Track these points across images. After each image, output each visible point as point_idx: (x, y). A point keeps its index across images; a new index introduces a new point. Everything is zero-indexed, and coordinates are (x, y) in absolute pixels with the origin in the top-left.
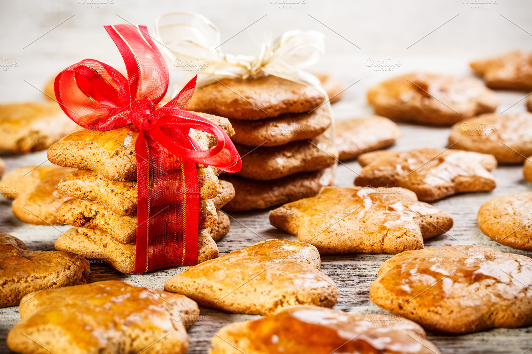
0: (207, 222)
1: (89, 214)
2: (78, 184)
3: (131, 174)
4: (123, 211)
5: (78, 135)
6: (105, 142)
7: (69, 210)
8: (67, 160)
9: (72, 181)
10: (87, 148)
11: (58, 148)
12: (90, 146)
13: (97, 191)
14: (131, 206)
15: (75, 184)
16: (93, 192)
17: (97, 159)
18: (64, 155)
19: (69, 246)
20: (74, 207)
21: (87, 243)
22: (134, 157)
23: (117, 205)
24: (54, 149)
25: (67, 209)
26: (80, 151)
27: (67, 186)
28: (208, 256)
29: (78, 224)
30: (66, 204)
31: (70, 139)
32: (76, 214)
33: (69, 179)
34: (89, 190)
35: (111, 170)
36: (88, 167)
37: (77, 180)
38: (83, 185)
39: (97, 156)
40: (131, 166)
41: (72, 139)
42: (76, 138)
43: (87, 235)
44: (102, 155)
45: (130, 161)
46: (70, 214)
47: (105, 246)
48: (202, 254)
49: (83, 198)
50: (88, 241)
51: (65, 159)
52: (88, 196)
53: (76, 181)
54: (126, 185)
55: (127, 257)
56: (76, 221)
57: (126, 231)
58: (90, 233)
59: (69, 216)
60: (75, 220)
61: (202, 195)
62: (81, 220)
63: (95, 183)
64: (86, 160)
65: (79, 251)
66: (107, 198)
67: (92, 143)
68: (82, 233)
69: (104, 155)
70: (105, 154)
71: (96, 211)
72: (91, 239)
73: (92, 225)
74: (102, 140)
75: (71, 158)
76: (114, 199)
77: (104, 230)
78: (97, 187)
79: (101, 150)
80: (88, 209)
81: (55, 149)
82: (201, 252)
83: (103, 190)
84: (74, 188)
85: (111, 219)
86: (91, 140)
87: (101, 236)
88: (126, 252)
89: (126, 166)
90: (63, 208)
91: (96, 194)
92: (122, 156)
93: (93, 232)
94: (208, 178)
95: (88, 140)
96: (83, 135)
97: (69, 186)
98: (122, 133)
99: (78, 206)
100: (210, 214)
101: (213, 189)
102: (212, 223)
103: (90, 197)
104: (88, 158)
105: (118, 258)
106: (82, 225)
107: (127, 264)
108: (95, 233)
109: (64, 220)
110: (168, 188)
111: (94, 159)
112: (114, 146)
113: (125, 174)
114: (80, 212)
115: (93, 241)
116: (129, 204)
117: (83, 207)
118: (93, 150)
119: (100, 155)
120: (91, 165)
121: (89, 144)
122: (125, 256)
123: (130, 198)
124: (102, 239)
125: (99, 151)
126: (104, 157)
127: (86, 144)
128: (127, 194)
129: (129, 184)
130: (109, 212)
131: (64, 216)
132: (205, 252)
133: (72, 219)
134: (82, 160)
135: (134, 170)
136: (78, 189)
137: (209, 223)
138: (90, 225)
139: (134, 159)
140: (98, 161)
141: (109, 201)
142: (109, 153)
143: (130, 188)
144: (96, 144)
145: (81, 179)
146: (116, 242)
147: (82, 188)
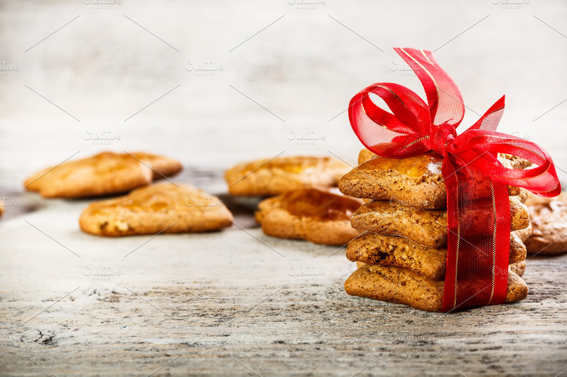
0: (517, 255)
1: (385, 249)
2: (375, 216)
3: (440, 202)
4: (433, 242)
5: (373, 163)
6: (407, 169)
7: (362, 246)
8: (364, 190)
9: (368, 214)
10: (386, 176)
11: (352, 178)
12: (389, 174)
13: (398, 223)
14: (441, 235)
15: (372, 216)
16: (393, 224)
17: (399, 186)
18: (360, 185)
19: (362, 286)
20: (368, 242)
21: (384, 282)
22: (442, 183)
23: (426, 236)
24: (347, 179)
25: (360, 245)
26: (378, 180)
27: (362, 218)
28: (517, 293)
29: (372, 262)
30: (358, 240)
31: (364, 168)
32: (371, 250)
33: (364, 211)
34: (387, 222)
35: (419, 197)
36: (388, 197)
37: (374, 212)
38: (382, 217)
39: (399, 184)
40: (441, 192)
41: (367, 168)
42: (371, 166)
43: (380, 273)
44: (406, 183)
45: (440, 187)
46: (364, 250)
47: (403, 284)
48: (512, 291)
49: (381, 231)
50: (383, 279)
51: (361, 189)
52: (386, 229)
53: (372, 213)
54: (433, 215)
55: (434, 294)
56: (370, 258)
57: (436, 264)
58: (384, 271)
59: (363, 252)
60: (370, 256)
61: (514, 225)
62: (376, 257)
63: (395, 214)
64: (386, 188)
65: (374, 291)
66: (411, 229)
67: (391, 171)
68: (375, 272)
69: (409, 182)
70: (410, 180)
71: (395, 245)
72: (386, 277)
73: (388, 262)
74: (402, 167)
75: (368, 188)
76: (421, 229)
77: (404, 265)
78: (397, 219)
79: (404, 177)
80: (384, 244)
81: (349, 179)
82: (510, 288)
83: (405, 221)
84: (370, 221)
85: (415, 253)
86: (389, 167)
87: (398, 274)
88: (433, 288)
89: (436, 192)
90: (355, 245)
91: (396, 226)
92: (429, 182)
93: (388, 270)
94: (520, 207)
95: (386, 168)
96: (378, 163)
97: (364, 219)
98: (423, 159)
99: (372, 241)
100: (519, 247)
101: (525, 218)
102: (523, 257)
103: (388, 230)
104: (388, 187)
105: (423, 295)
106: (377, 262)
107: (434, 301)
108: (390, 271)
109: (357, 257)
110: (476, 218)
111: (395, 188)
112: (419, 172)
113: (435, 201)
114: (376, 247)
115: (390, 279)
116: (440, 234)
117: (379, 242)
118: (394, 178)
119: (404, 182)
120: (391, 194)
121: (388, 172)
122: (432, 292)
123: (440, 227)
124: (399, 277)
125: (401, 178)
126: (409, 184)
127: (385, 172)
128: (436, 223)
129: (436, 213)
130: (410, 246)
131: (357, 252)
132: (514, 289)
133: (366, 255)
134: (381, 189)
135: (444, 197)
136: (376, 221)
137: (519, 256)
138: (386, 262)
139: (443, 185)
140: (400, 188)
141: (415, 231)
142: (414, 179)
143: (438, 217)
144: (396, 171)
145: (378, 211)
146: (417, 279)
147: (379, 220)
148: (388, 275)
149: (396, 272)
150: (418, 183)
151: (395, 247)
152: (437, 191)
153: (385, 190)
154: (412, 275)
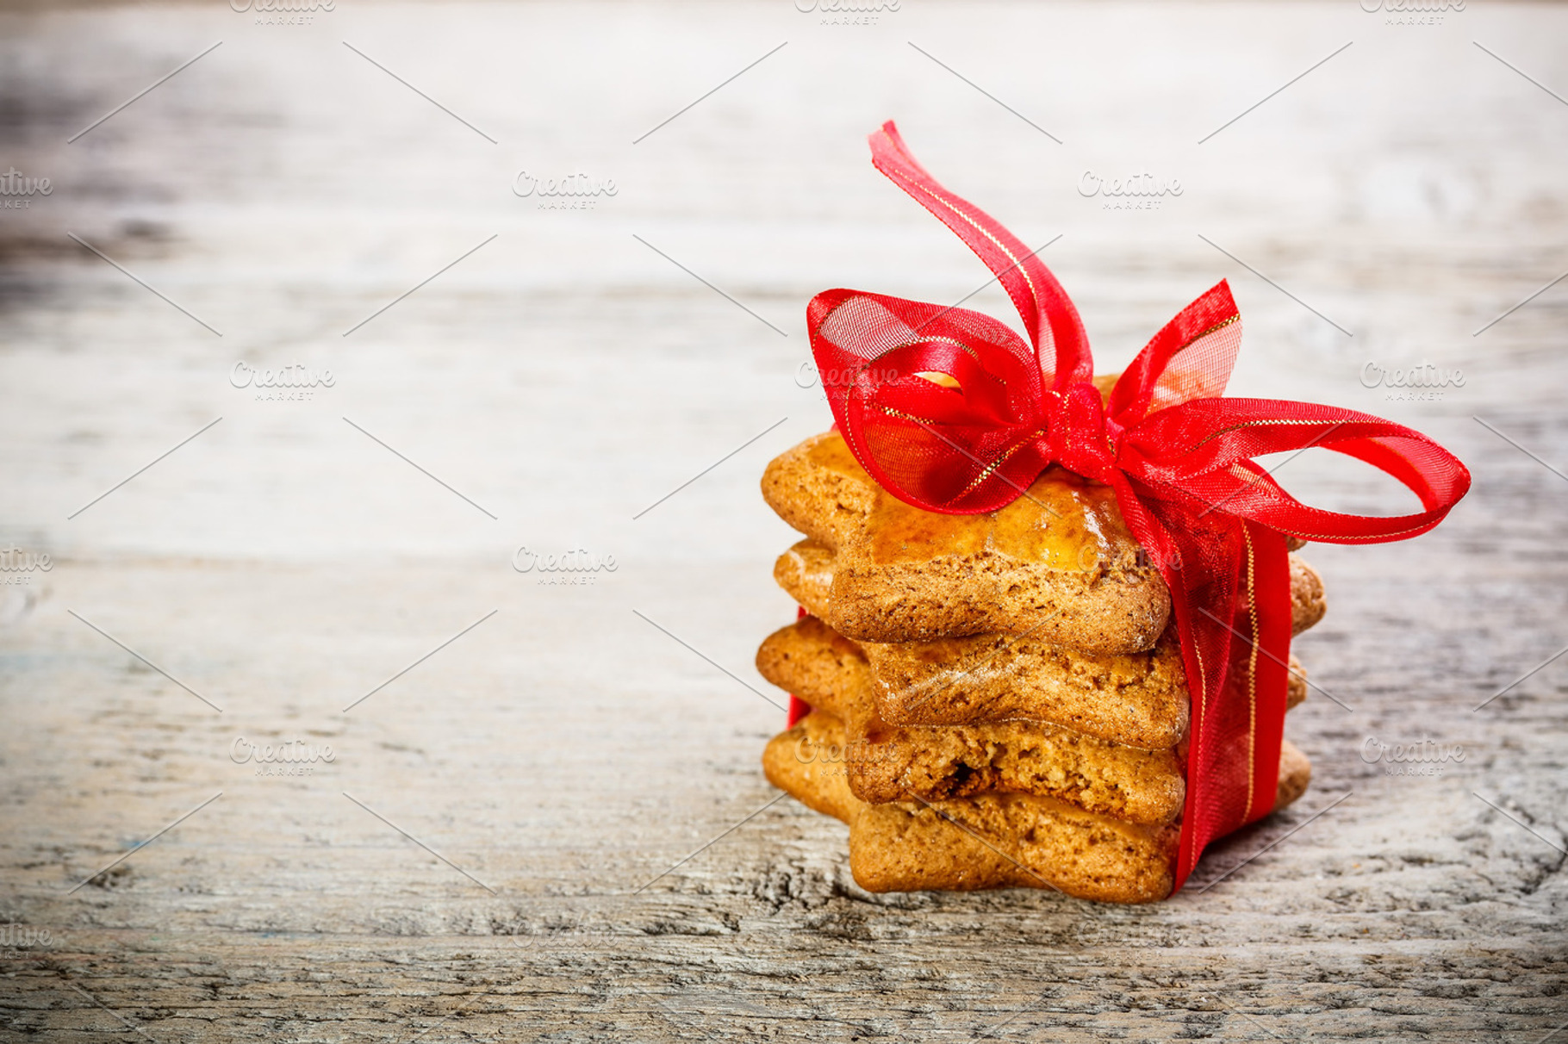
1: (976, 757)
2: (955, 681)
6: (1033, 543)
7: (911, 762)
8: (919, 622)
9: (933, 678)
10: (977, 572)
11: (877, 592)
12: (984, 563)
13: (1027, 690)
15: (944, 685)
16: (1009, 696)
17: (1032, 599)
18: (906, 609)
20: (922, 746)
21: (975, 842)
24: (864, 598)
25: (902, 759)
27: (920, 696)
29: (941, 796)
32: (942, 768)
33: (921, 676)
34: (992, 693)
36: (989, 627)
37: (947, 671)
38: (974, 680)
39: (1030, 592)
42: (916, 548)
44: (1054, 588)
46: (917, 771)
47: (1031, 837)
49: (974, 719)
51: (911, 619)
52: (990, 709)
56: (936, 789)
59: (916, 778)
60: (937, 785)
62: (950, 782)
63: (1011, 667)
64: (985, 608)
66: (1082, 705)
67: (986, 554)
69: (1061, 584)
70: (1065, 580)
71: (1001, 742)
73: (982, 788)
75: (931, 614)
77: (1041, 792)
78: (1021, 679)
79: (1038, 571)
80: (970, 744)
81: (871, 597)
83: (1051, 684)
84: (945, 698)
86: (975, 544)
87: (1002, 811)
89: (1153, 606)
91: (1014, 698)
92: (1120, 575)
95: (963, 546)
99: (932, 741)
103: (996, 711)
104: (989, 603)
105: (1119, 866)
106: (952, 793)
107: (1155, 877)
108: (977, 805)
111: (1016, 604)
114: (952, 758)
117: (954, 740)
118: (1005, 574)
119: (1044, 586)
120: (1001, 620)
121: (977, 558)
124: (1009, 819)
125: (1030, 575)
126: (1064, 590)
127: (968, 561)
130: (1055, 740)
131: (896, 781)
134: (971, 611)
136: (960, 697)
138: (976, 788)
140: (1037, 605)
142: (1075, 574)
144: (1000, 555)
145: (959, 666)
146: (1077, 820)
147: (971, 692)
148: (972, 819)
149: (995, 807)
150: (1094, 584)
151: (1002, 749)
152: (1155, 601)
153: (983, 613)
154: (1049, 809)
